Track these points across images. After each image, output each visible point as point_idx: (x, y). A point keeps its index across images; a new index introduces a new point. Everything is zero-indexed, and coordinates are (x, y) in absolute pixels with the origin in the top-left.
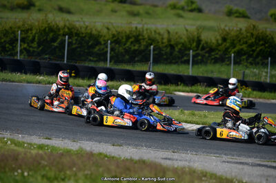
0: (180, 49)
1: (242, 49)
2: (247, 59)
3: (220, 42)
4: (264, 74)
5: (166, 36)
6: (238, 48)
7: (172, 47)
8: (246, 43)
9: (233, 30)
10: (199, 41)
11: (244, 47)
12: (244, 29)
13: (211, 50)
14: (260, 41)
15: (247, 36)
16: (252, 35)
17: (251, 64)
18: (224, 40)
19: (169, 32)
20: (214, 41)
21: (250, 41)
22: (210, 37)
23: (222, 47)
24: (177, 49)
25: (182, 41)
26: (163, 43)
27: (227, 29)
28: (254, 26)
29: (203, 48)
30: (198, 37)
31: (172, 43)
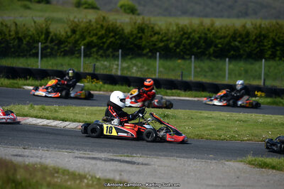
0: (28, 42)
1: (92, 41)
2: (97, 51)
3: (69, 34)
4: (115, 67)
5: (13, 28)
6: (88, 39)
7: (20, 40)
8: (96, 35)
9: (82, 22)
10: (48, 33)
11: (94, 39)
12: (93, 21)
13: (60, 42)
14: (110, 33)
15: (97, 28)
16: (102, 26)
17: (102, 56)
18: (74, 32)
19: (16, 24)
20: (63, 33)
21: (100, 33)
22: (59, 29)
23: (72, 40)
24: (25, 42)
25: (30, 33)
26: (10, 36)
27: (76, 20)
28: (104, 18)
29: (52, 41)
30: (47, 29)
31: (20, 35)
